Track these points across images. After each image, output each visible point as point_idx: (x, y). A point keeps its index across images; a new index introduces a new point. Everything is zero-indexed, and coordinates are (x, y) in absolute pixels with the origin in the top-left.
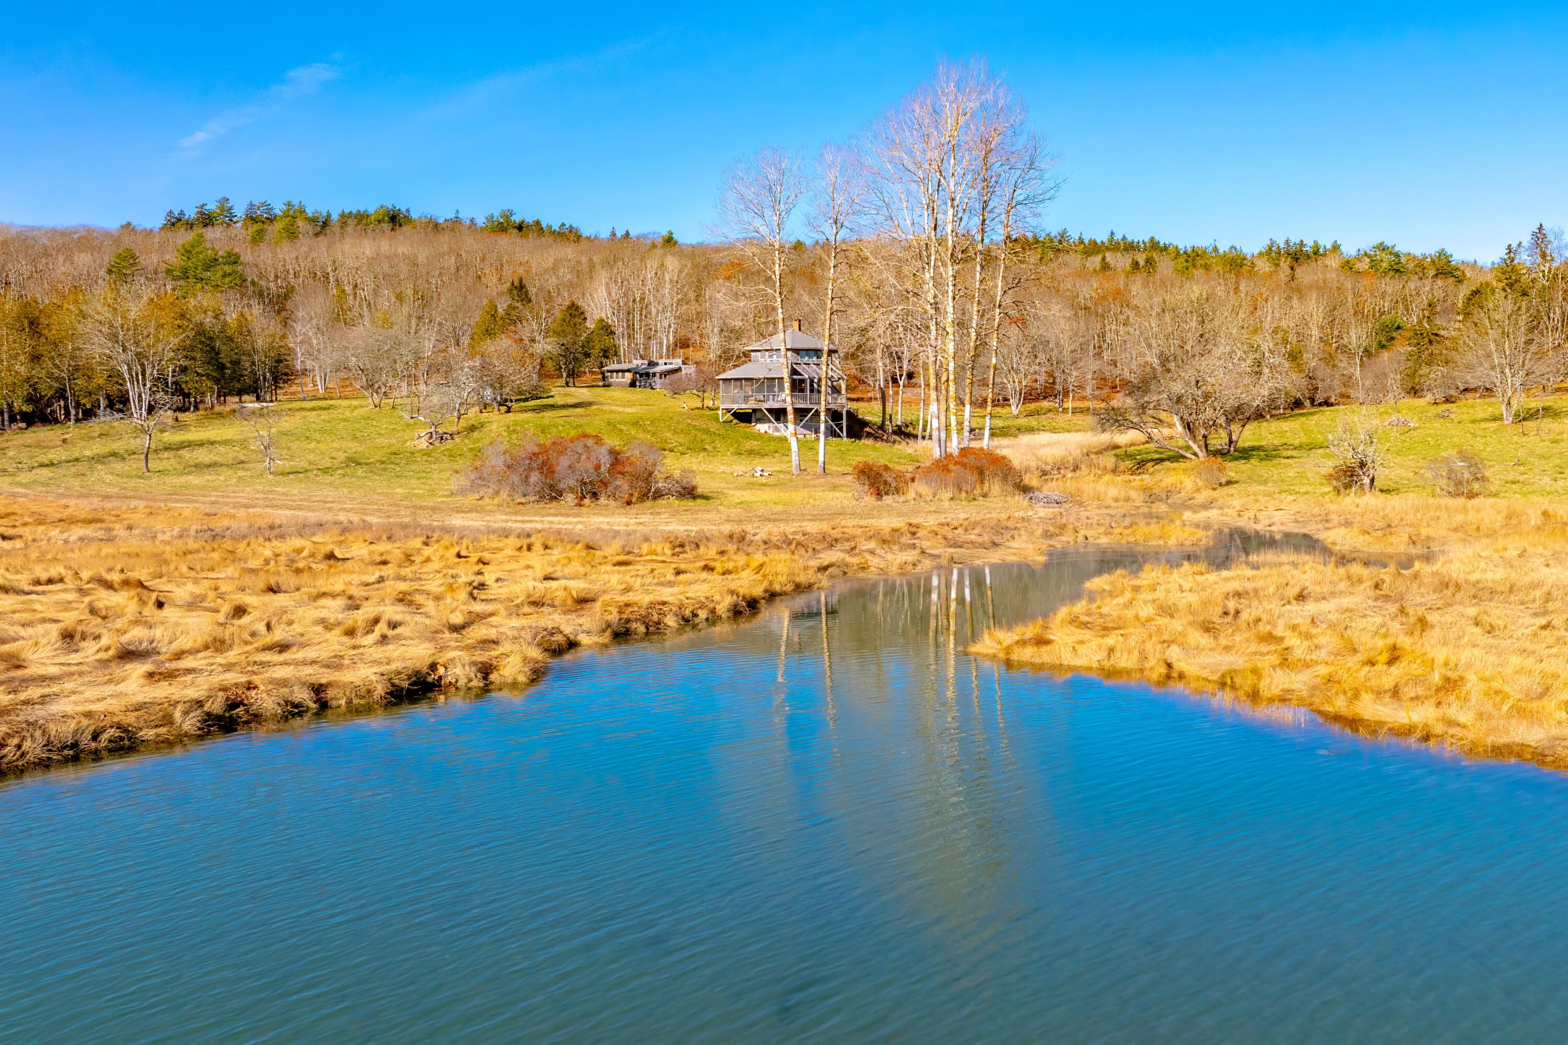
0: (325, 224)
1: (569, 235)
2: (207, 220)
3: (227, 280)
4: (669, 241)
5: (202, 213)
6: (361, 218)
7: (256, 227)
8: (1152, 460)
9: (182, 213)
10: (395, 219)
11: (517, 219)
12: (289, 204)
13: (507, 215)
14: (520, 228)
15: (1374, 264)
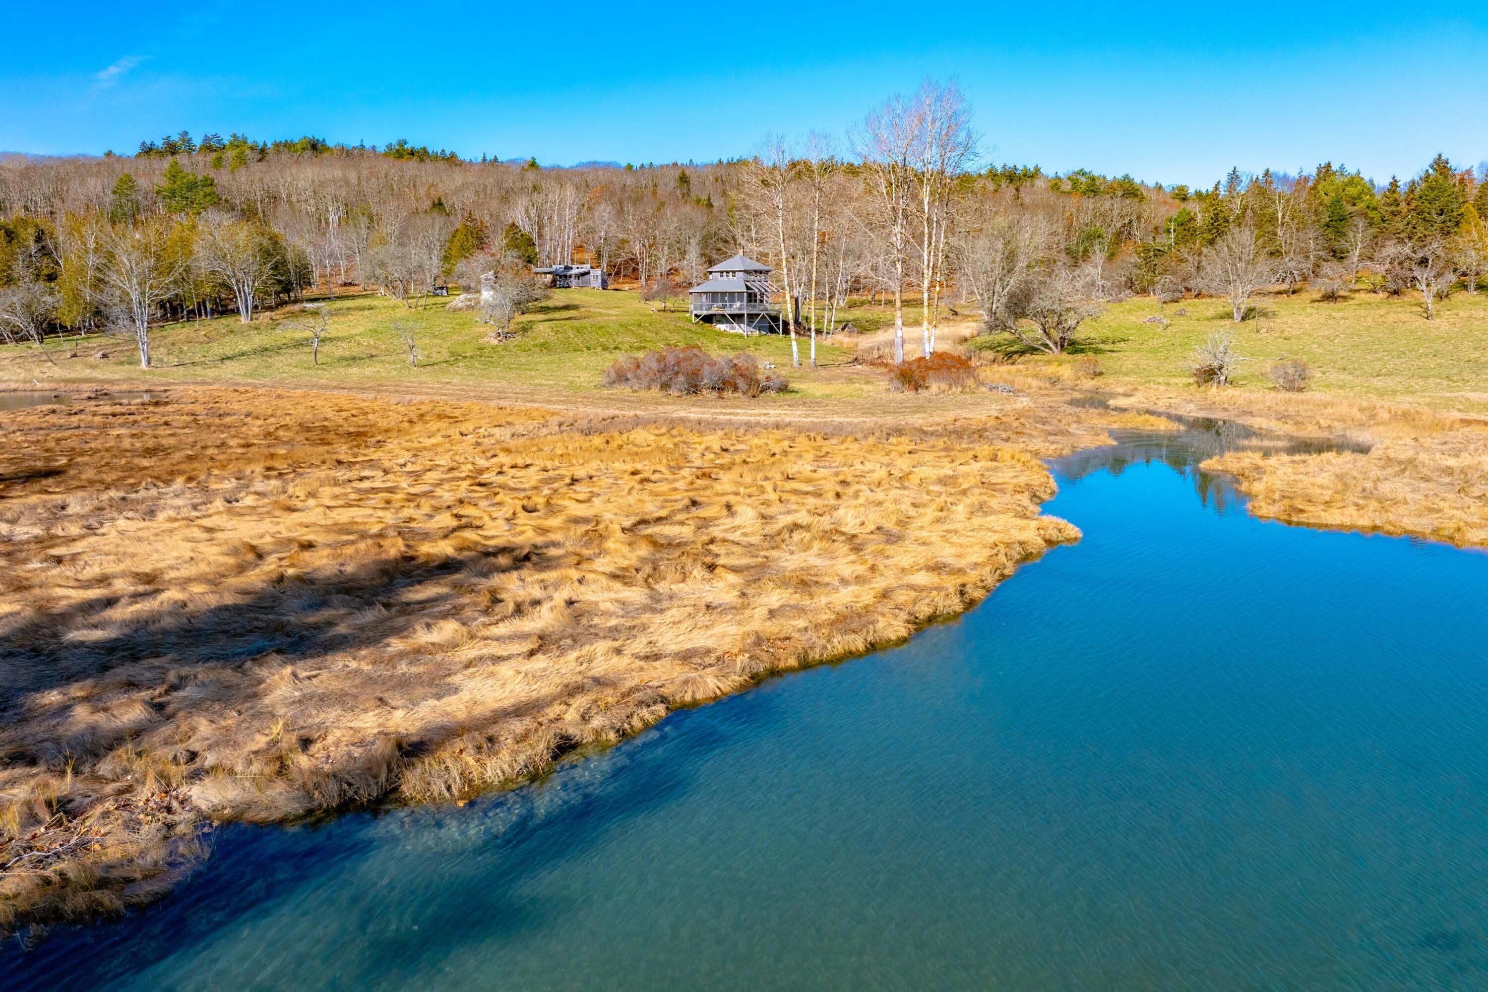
0: (262, 151)
1: (452, 160)
2: (172, 149)
3: (208, 199)
4: (533, 165)
5: (168, 144)
6: (288, 146)
7: (214, 155)
8: (1016, 352)
9: (152, 144)
10: (315, 147)
11: (408, 146)
12: (234, 136)
13: (403, 143)
14: (412, 153)
15: (1075, 183)
